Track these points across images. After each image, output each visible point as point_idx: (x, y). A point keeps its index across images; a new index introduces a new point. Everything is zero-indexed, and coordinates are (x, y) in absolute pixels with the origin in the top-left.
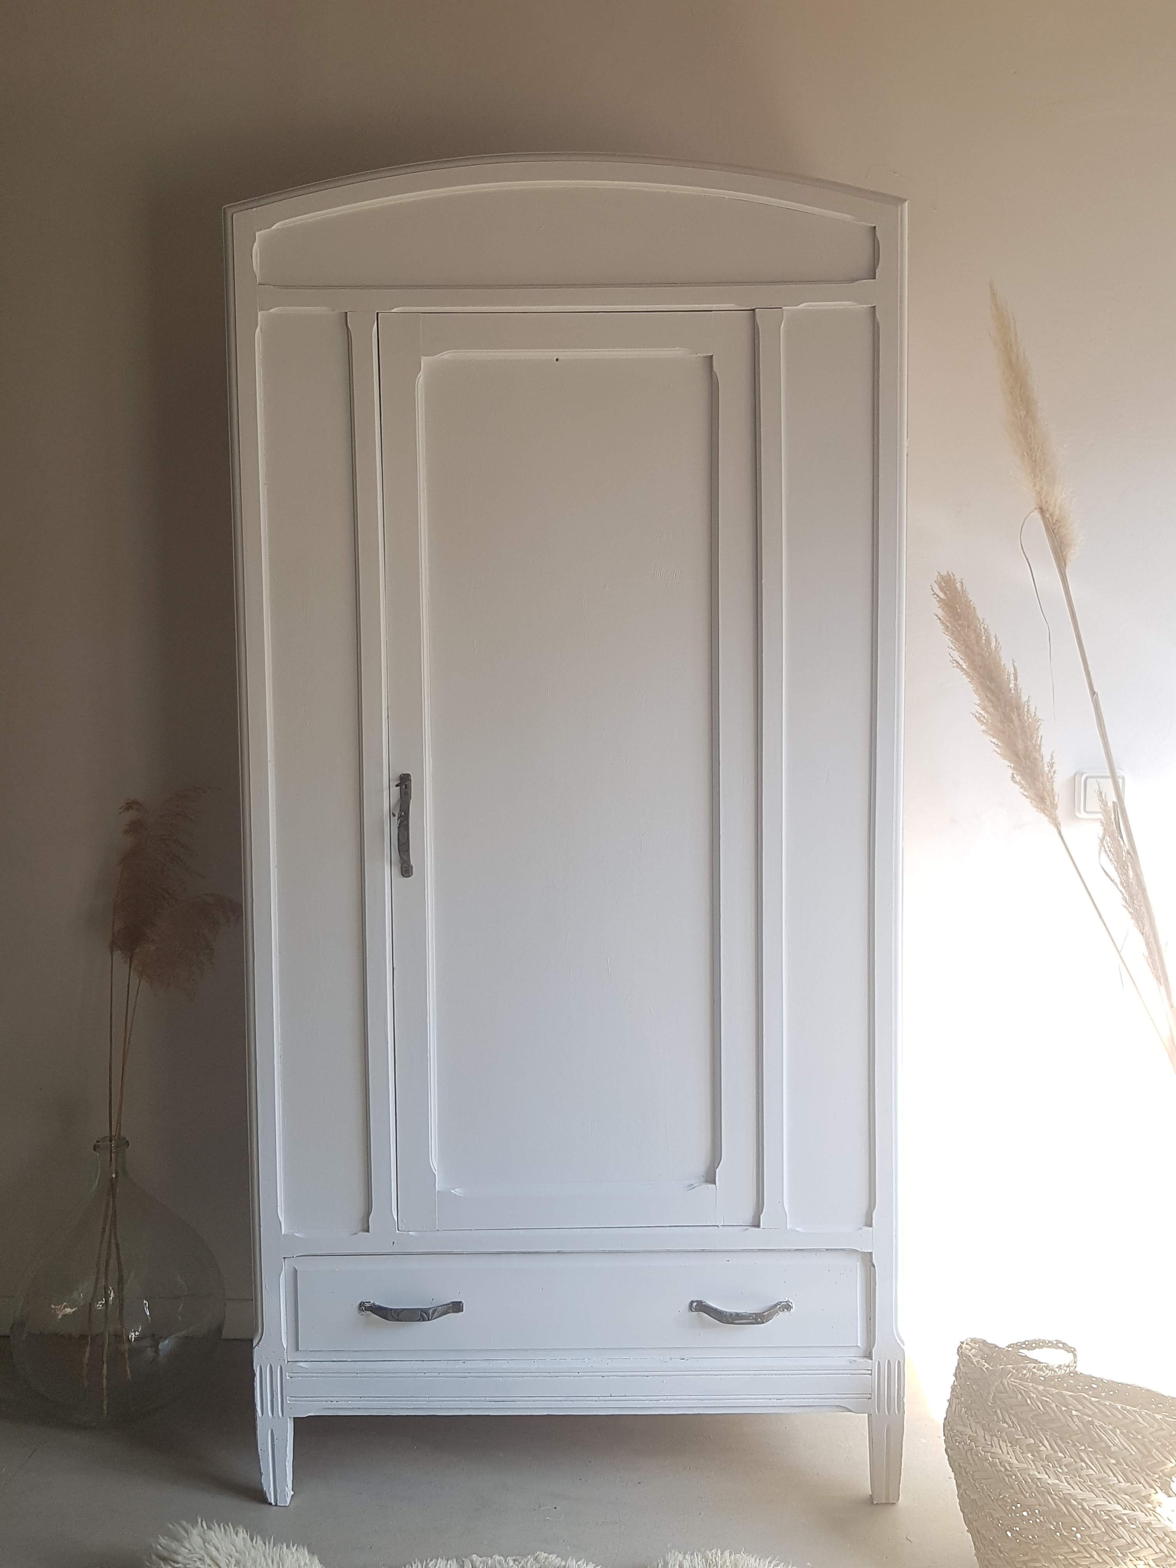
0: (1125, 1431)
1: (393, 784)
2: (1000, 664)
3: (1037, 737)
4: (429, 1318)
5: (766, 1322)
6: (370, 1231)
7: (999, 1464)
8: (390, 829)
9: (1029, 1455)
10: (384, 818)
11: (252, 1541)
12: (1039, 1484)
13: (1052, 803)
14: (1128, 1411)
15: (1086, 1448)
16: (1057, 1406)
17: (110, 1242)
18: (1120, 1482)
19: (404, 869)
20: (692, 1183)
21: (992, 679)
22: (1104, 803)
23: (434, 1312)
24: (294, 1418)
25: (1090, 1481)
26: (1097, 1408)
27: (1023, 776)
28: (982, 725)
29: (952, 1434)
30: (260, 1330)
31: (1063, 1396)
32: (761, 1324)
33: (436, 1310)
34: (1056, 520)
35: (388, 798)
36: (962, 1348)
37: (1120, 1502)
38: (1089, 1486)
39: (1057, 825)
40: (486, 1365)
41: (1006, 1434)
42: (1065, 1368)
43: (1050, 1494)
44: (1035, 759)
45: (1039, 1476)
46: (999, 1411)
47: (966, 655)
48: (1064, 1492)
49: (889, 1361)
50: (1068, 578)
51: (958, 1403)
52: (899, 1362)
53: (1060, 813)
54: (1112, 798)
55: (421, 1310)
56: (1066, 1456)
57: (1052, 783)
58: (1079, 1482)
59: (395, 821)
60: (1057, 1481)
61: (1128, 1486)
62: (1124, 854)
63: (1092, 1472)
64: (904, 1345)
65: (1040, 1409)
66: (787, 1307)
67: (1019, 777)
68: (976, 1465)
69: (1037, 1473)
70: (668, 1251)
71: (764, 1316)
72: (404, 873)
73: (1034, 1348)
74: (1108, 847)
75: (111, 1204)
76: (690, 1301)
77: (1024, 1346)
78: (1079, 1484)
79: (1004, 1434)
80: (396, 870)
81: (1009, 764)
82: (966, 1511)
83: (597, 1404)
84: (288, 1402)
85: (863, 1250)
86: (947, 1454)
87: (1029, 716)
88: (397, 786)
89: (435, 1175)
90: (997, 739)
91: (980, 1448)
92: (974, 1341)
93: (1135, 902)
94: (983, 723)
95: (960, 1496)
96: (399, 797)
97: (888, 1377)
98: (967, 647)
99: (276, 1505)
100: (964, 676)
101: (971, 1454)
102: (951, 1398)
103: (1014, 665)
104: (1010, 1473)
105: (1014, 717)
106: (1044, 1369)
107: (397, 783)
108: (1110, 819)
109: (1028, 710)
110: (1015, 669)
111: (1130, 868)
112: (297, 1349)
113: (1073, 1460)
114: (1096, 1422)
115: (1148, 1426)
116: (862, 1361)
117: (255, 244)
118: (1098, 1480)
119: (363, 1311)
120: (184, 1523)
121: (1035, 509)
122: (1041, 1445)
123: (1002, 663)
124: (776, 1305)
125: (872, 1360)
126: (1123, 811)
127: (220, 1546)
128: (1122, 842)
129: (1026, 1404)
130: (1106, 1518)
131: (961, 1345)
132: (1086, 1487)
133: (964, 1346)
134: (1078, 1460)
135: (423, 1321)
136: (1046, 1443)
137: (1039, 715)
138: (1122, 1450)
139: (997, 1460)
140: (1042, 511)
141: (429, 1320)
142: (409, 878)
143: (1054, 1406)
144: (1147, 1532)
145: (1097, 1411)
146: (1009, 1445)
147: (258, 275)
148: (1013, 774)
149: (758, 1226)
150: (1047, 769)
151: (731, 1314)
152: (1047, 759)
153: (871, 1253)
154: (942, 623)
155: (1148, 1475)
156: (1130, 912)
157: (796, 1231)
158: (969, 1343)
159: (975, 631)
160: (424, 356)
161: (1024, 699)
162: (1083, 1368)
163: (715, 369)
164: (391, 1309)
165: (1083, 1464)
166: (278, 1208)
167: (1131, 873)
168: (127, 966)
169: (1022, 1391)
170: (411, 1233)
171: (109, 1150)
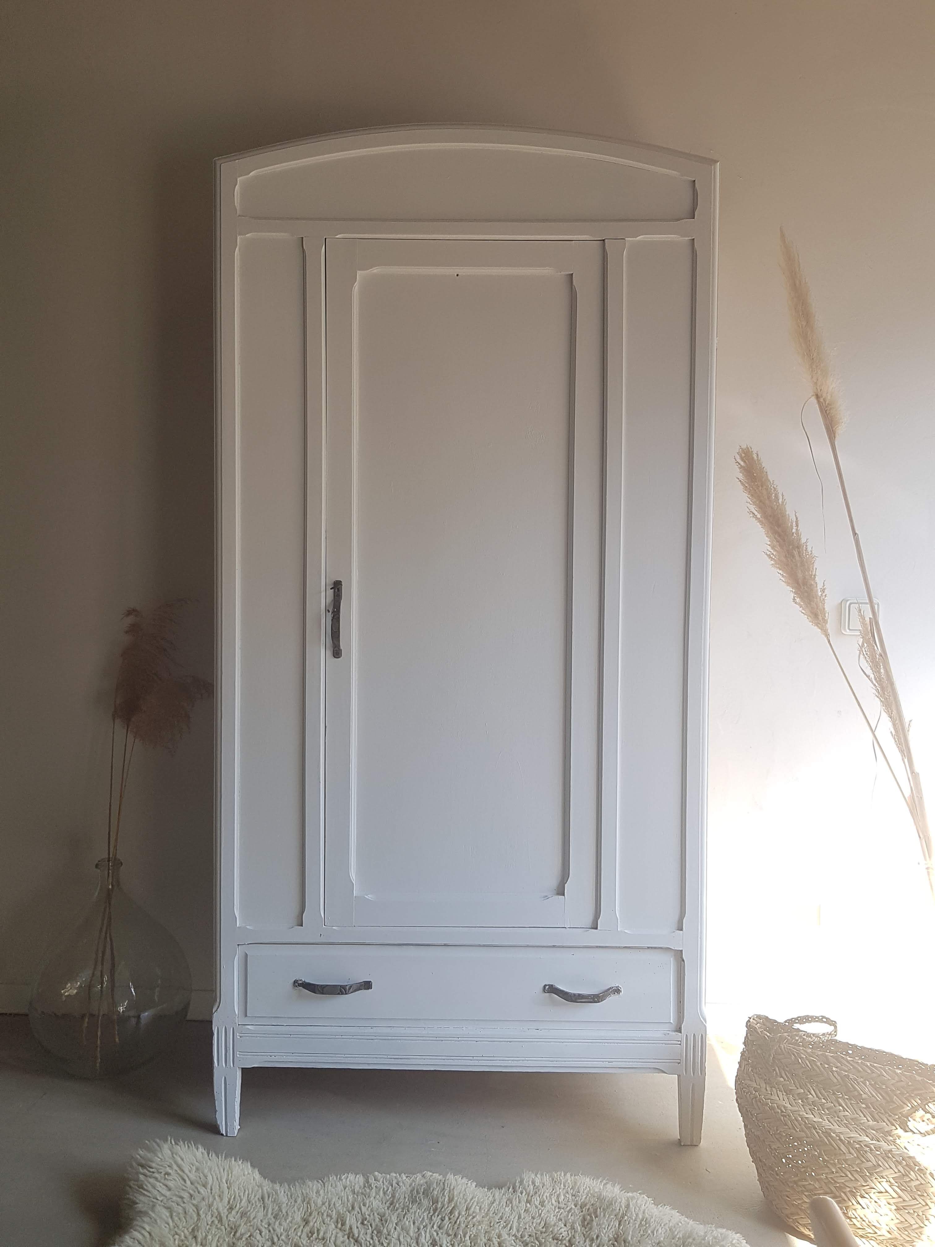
0: (873, 1083)
1: (329, 588)
2: (786, 513)
3: (813, 568)
4: (346, 992)
5: (602, 1001)
6: (303, 925)
7: (776, 1108)
8: (325, 621)
9: (800, 1101)
10: (322, 613)
11: (209, 1156)
12: (807, 1122)
13: (823, 619)
14: (874, 1067)
15: (843, 1095)
16: (821, 1064)
17: (106, 938)
18: (868, 1121)
19: (335, 652)
20: (547, 895)
21: (779, 526)
22: (863, 618)
23: (350, 989)
24: (242, 1068)
25: (846, 1121)
26: (852, 1065)
27: (800, 598)
28: (771, 560)
29: (741, 1087)
30: (218, 1001)
31: (826, 1057)
32: (597, 1003)
33: (351, 986)
34: (828, 404)
35: (324, 598)
36: (750, 1022)
37: (868, 1134)
38: (845, 1123)
39: (827, 635)
40: (388, 1030)
41: (782, 1086)
42: (828, 1036)
43: (815, 1129)
44: (811, 585)
45: (807, 1116)
46: (777, 1069)
47: (760, 508)
48: (826, 1127)
49: (694, 1034)
50: (837, 448)
51: (746, 1065)
52: (702, 1035)
53: (830, 626)
54: (869, 615)
55: (341, 986)
56: (828, 1102)
57: (824, 604)
58: (838, 1120)
59: (330, 616)
60: (821, 1120)
61: (875, 1124)
62: (877, 656)
63: (847, 1113)
64: (706, 1022)
65: (808, 1066)
66: (617, 991)
67: (798, 599)
68: (759, 1109)
69: (805, 1114)
70: (528, 946)
71: (599, 997)
72: (335, 655)
73: (805, 1023)
74: (865, 651)
75: (108, 909)
76: (543, 985)
77: (797, 1021)
78: (837, 1122)
79: (781, 1086)
80: (329, 653)
81: (792, 590)
82: (751, 1145)
83: (471, 1063)
84: (238, 1056)
85: (675, 949)
86: (738, 1103)
87: (807, 554)
88: (331, 589)
89: (353, 884)
90: (783, 571)
91: (763, 1096)
92: (759, 1017)
93: (886, 693)
94: (772, 559)
95: (747, 1135)
96: (333, 598)
97: (693, 1046)
98: (761, 501)
99: (227, 1136)
100: (758, 524)
101: (756, 1101)
102: (740, 1061)
103: (796, 516)
104: (785, 1114)
105: (795, 553)
106: (812, 1036)
107: (331, 587)
108: (867, 629)
109: (806, 549)
110: (797, 518)
111: (882, 667)
112: (246, 1016)
113: (833, 1105)
114: (851, 1076)
115: (890, 1078)
116: (674, 1033)
117: (237, 187)
118: (852, 1119)
119: (296, 986)
120: (158, 1141)
121: (813, 395)
122: (809, 1093)
123: (787, 513)
124: (609, 989)
125: (681, 1033)
126: (877, 623)
127: (184, 1156)
128: (876, 648)
129: (797, 1062)
130: (857, 1146)
131: (749, 1020)
132: (844, 1125)
133: (751, 1020)
134: (837, 1105)
135: (342, 994)
136: (813, 1092)
137: (815, 553)
138: (870, 1097)
139: (775, 1105)
140: (818, 397)
141: (346, 994)
142: (339, 659)
143: (819, 1064)
144: (889, 1157)
145: (852, 1067)
146: (785, 1094)
147: (238, 208)
148: (794, 597)
149: (596, 928)
150: (820, 593)
151: (575, 995)
152: (820, 586)
153: (681, 951)
154: (742, 484)
155: (890, 1116)
156: (881, 701)
157: (625, 932)
158: (755, 1019)
159: (767, 489)
160: (360, 270)
161: (803, 540)
162: (841, 1037)
163: (574, 283)
164: (318, 985)
165: (841, 1108)
166: (235, 906)
167: (882, 671)
168: (125, 730)
169: (795, 1053)
170: (334, 928)
171: (107, 869)
